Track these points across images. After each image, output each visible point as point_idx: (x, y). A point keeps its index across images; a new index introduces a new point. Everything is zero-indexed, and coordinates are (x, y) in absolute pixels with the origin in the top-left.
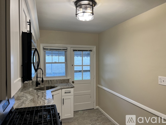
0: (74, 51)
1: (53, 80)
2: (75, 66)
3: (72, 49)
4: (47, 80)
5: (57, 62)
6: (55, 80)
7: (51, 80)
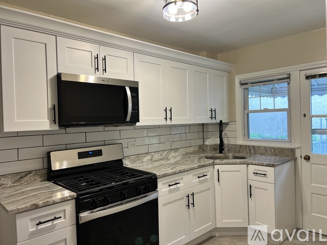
0: (308, 77)
1: (259, 147)
2: (314, 116)
3: (303, 73)
4: (246, 146)
5: (270, 109)
6: (261, 147)
7: (254, 147)
